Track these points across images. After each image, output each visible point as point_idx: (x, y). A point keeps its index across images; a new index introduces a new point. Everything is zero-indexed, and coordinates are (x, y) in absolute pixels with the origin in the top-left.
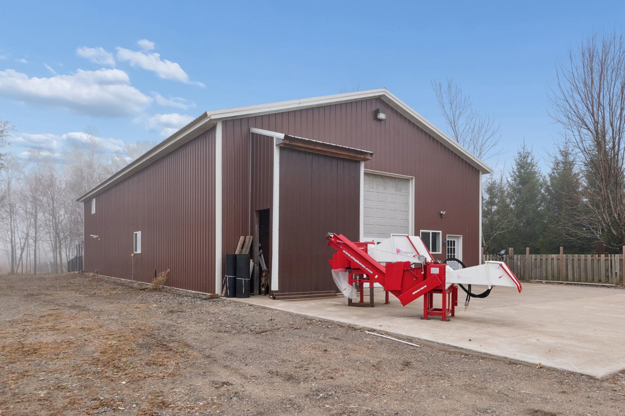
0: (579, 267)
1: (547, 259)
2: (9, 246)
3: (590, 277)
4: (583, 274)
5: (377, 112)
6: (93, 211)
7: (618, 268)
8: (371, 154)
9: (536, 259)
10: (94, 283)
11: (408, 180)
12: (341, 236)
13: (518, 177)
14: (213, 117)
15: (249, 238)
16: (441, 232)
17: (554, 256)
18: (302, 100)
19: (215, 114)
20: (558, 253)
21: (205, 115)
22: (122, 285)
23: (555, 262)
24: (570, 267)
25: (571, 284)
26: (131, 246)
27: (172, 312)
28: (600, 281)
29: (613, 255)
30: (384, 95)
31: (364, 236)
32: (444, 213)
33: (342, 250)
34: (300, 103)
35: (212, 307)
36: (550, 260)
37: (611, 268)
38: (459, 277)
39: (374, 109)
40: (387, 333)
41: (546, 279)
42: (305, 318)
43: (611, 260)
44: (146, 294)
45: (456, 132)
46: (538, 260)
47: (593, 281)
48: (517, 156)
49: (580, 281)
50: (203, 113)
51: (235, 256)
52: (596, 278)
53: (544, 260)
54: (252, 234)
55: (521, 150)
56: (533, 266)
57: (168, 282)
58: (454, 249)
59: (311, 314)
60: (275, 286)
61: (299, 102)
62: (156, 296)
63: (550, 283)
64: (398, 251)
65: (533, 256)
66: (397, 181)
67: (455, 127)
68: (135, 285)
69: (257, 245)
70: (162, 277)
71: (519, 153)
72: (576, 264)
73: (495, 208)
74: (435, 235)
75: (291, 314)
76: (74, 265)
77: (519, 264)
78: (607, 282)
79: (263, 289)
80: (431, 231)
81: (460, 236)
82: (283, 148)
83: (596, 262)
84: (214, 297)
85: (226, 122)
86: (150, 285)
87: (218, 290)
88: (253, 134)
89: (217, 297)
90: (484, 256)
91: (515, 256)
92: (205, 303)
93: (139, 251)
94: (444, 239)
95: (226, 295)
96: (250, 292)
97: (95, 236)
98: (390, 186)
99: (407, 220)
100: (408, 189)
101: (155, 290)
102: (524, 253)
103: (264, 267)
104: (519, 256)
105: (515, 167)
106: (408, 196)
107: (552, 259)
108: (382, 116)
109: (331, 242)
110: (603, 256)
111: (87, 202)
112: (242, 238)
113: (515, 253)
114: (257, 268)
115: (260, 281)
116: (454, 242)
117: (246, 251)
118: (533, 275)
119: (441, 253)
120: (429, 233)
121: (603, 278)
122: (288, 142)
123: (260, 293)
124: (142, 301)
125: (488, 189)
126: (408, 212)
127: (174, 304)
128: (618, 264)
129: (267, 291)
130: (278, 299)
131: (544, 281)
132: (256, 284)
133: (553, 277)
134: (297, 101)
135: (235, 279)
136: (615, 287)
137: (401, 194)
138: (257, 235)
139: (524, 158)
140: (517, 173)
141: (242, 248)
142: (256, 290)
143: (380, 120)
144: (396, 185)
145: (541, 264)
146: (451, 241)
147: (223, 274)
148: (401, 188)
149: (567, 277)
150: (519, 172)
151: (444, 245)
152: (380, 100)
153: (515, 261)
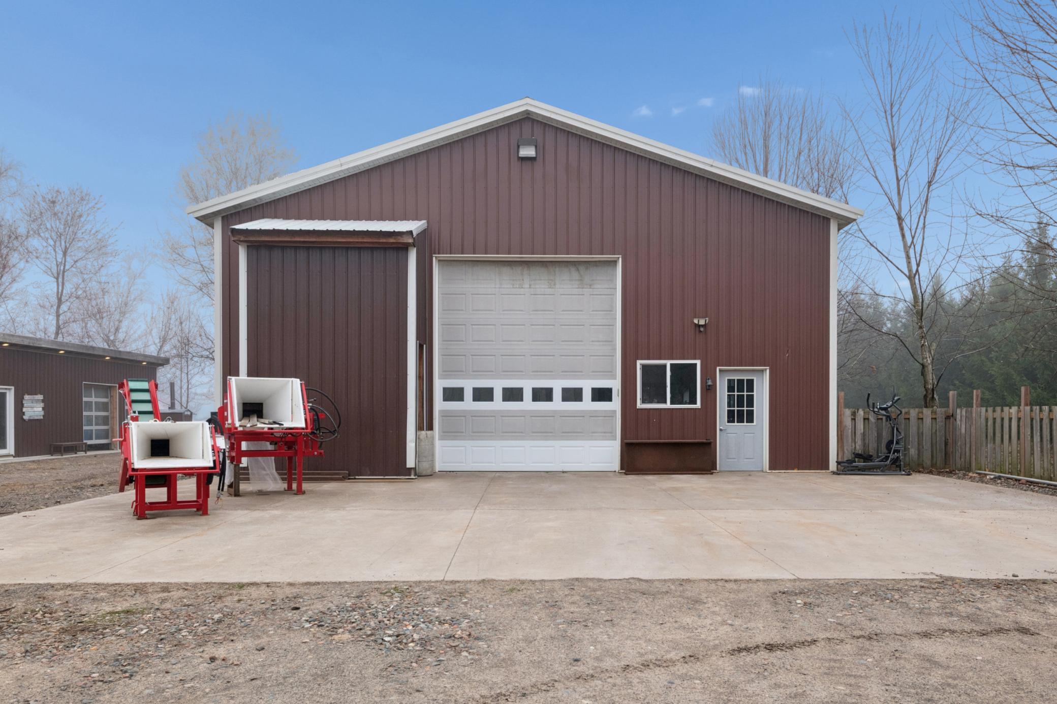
1: (1002, 419)
5: (518, 146)
9: (986, 419)
11: (602, 264)
16: (698, 362)
18: (343, 160)
23: (1015, 425)
24: (1037, 439)
30: (528, 112)
32: (703, 322)
34: (341, 165)
36: (1006, 424)
41: (1001, 471)
45: (893, 127)
46: (991, 422)
53: (998, 420)
56: (983, 438)
58: (750, 396)
61: (339, 163)
66: (582, 268)
67: (892, 117)
74: (681, 372)
77: (963, 429)
80: (668, 363)
81: (766, 369)
82: (252, 248)
90: (848, 412)
91: (959, 411)
94: (707, 376)
98: (563, 280)
100: (613, 280)
104: (964, 411)
106: (614, 294)
107: (1011, 419)
108: (527, 151)
116: (748, 382)
118: (983, 460)
119: (698, 406)
120: (665, 366)
131: (993, 475)
133: (1011, 464)
134: (337, 162)
137: (595, 293)
143: (529, 159)
144: (581, 276)
145: (994, 430)
146: (740, 382)
148: (593, 280)
151: (709, 390)
152: (527, 118)
153: (958, 422)
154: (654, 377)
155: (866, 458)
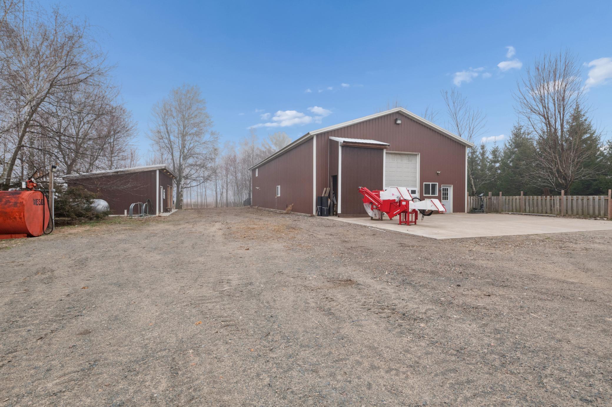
0: (533, 204)
1: (512, 199)
2: (215, 193)
3: (540, 210)
4: (536, 209)
5: (396, 120)
6: (257, 175)
7: (558, 204)
8: (389, 145)
9: (505, 199)
10: (259, 211)
11: (416, 155)
12: (365, 188)
13: (514, 143)
14: (312, 134)
15: (328, 189)
16: (437, 183)
17: (517, 197)
18: (354, 120)
19: (312, 133)
20: (520, 195)
21: (309, 133)
22: (272, 211)
23: (518, 201)
24: (527, 204)
25: (536, 215)
26: (275, 193)
27: (295, 221)
28: (546, 213)
29: (555, 196)
30: (400, 111)
31: (386, 187)
32: (439, 172)
33: (364, 194)
35: (311, 219)
36: (514, 200)
37: (554, 204)
38: (415, 206)
39: (395, 118)
40: (377, 228)
41: (512, 212)
42: (349, 223)
43: (554, 200)
44: (283, 215)
46: (507, 200)
47: (542, 213)
48: (513, 129)
49: (534, 213)
50: (307, 133)
51: (322, 197)
52: (544, 211)
53: (511, 200)
54: (330, 187)
55: (516, 125)
56: (504, 204)
57: (292, 210)
58: (447, 193)
59: (350, 222)
60: (339, 211)
62: (288, 215)
63: (514, 214)
64: (393, 195)
65: (504, 197)
66: (409, 156)
68: (278, 212)
69: (332, 192)
70: (290, 208)
71: (515, 127)
72: (531, 202)
73: (498, 165)
74: (434, 186)
75: (343, 222)
76: (247, 203)
77: (495, 202)
78: (551, 213)
79: (335, 213)
80: (431, 183)
81: (452, 185)
82: (343, 147)
83: (544, 201)
84: (312, 216)
85: (317, 135)
86: (284, 212)
87: (314, 213)
88: (330, 139)
89: (314, 216)
90: (469, 197)
91: (493, 197)
92: (309, 218)
93: (279, 195)
94: (440, 187)
95: (318, 215)
96: (329, 214)
97: (258, 188)
98: (404, 159)
99: (416, 177)
100: (416, 160)
101: (287, 213)
102: (498, 195)
103: (335, 202)
104: (495, 197)
105: (511, 136)
106: (416, 164)
107: (516, 199)
108: (399, 122)
109: (360, 191)
110: (548, 197)
111: (254, 170)
112: (325, 189)
113: (493, 195)
114: (332, 203)
115: (333, 209)
116: (447, 189)
117: (327, 195)
118: (504, 210)
119: (437, 195)
120: (430, 184)
121: (549, 211)
122: (345, 144)
123: (333, 215)
124: (282, 217)
125: (492, 152)
126: (416, 172)
127: (296, 218)
128: (558, 202)
129: (336, 215)
130: (341, 217)
131: (510, 213)
132: (331, 210)
133: (516, 210)
134: (352, 121)
135: (321, 208)
136: (556, 216)
137: (412, 163)
138: (332, 187)
139: (519, 130)
140: (514, 141)
141: (325, 193)
142: (332, 214)
143: (398, 124)
144: (409, 158)
145: (509, 202)
146: (445, 189)
147: (317, 205)
148: (412, 159)
149: (525, 210)
150: (515, 140)
151: (440, 191)
152: (399, 113)
153: (493, 200)
154: (427, 186)
155: (475, 209)
